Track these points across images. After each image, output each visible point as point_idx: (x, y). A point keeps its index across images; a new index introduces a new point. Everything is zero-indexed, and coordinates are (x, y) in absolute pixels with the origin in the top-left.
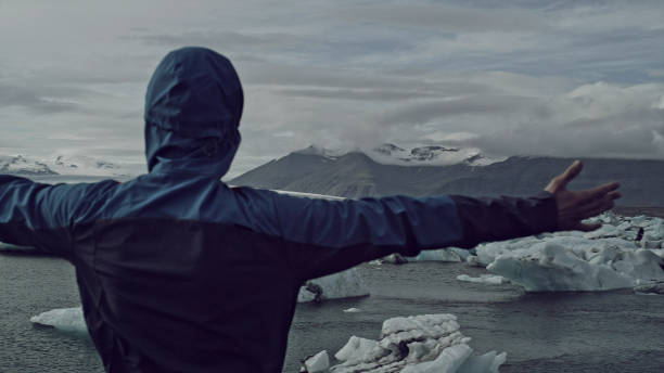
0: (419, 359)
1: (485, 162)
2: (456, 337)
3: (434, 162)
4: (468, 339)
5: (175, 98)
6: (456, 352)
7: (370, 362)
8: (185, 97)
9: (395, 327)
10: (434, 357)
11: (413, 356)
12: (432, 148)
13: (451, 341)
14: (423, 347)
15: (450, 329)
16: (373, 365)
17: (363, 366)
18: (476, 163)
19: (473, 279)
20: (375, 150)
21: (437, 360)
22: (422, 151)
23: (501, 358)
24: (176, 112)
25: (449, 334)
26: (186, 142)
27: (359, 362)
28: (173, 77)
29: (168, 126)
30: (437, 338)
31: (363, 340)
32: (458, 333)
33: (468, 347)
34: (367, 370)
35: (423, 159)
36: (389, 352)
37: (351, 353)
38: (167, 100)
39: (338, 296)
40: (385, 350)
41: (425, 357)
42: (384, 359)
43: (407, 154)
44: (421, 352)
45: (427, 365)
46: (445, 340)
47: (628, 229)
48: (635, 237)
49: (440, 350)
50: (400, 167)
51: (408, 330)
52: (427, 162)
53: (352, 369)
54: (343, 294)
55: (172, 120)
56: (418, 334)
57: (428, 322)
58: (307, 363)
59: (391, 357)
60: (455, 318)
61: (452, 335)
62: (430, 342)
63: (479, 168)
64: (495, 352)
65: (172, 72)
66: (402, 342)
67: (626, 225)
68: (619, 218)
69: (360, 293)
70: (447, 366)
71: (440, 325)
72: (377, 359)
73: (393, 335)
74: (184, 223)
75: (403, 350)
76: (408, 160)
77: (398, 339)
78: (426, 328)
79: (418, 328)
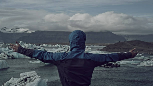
0: (30, 82)
1: (30, 32)
2: (37, 76)
3: (17, 32)
4: (40, 77)
5: (77, 39)
6: (38, 79)
7: (18, 83)
8: (79, 39)
9: (23, 75)
10: (33, 81)
11: (28, 81)
12: (16, 29)
13: (36, 77)
14: (30, 79)
15: (35, 75)
16: (19, 84)
17: (17, 84)
18: (28, 32)
19: (33, 62)
20: (2, 29)
21: (34, 81)
22: (14, 29)
23: (47, 80)
24: (77, 41)
25: (35, 76)
26: (78, 46)
27: (16, 83)
28: (77, 35)
29: (76, 43)
30: (33, 77)
31: (14, 78)
32: (37, 75)
33: (40, 78)
34: (18, 85)
35: (14, 31)
36: (23, 80)
37: (12, 81)
38: (76, 39)
39: (2, 68)
40: (21, 80)
41: (31, 81)
42: (21, 82)
43: (10, 30)
44: (30, 80)
45: (32, 83)
46: (35, 77)
47: (65, 48)
48: (67, 50)
49: (34, 80)
50: (8, 33)
51: (26, 75)
52: (15, 32)
53: (14, 85)
54: (3, 67)
55: (77, 42)
56: (28, 76)
57: (30, 73)
58: (4, 84)
59: (23, 82)
60: (36, 72)
61: (36, 76)
62: (31, 78)
63: (28, 34)
64: (45, 79)
65: (76, 34)
66: (25, 78)
67: (64, 47)
68: (62, 45)
69: (7, 67)
70: (36, 83)
71: (33, 74)
72: (20, 82)
73: (23, 77)
74: (80, 59)
75: (26, 80)
76: (10, 31)
77: (24, 77)
78: (30, 75)
79: (28, 75)
